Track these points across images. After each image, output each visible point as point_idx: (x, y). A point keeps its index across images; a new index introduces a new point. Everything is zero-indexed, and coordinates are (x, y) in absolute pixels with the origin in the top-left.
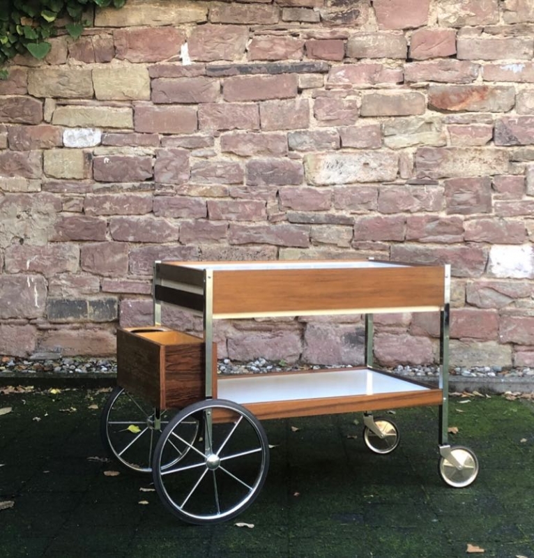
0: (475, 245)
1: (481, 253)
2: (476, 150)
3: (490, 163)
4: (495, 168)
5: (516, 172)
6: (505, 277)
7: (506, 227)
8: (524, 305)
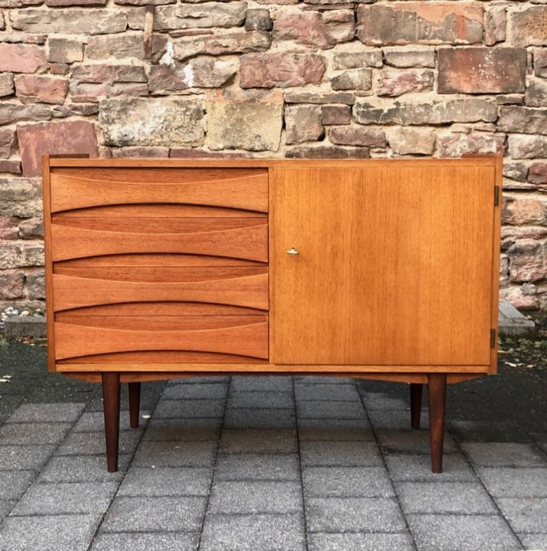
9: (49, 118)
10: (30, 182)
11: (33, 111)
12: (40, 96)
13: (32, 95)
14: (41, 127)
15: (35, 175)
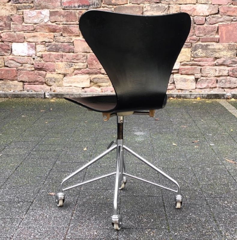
0: (6, 43)
1: (9, 46)
2: (3, 5)
3: (9, 10)
4: (11, 12)
5: (19, 14)
6: (18, 55)
7: (17, 35)
8: (26, 66)
9: (231, 21)
10: (222, 45)
11: (225, 19)
12: (228, 13)
13: (225, 13)
14: (228, 25)
15: (224, 42)
